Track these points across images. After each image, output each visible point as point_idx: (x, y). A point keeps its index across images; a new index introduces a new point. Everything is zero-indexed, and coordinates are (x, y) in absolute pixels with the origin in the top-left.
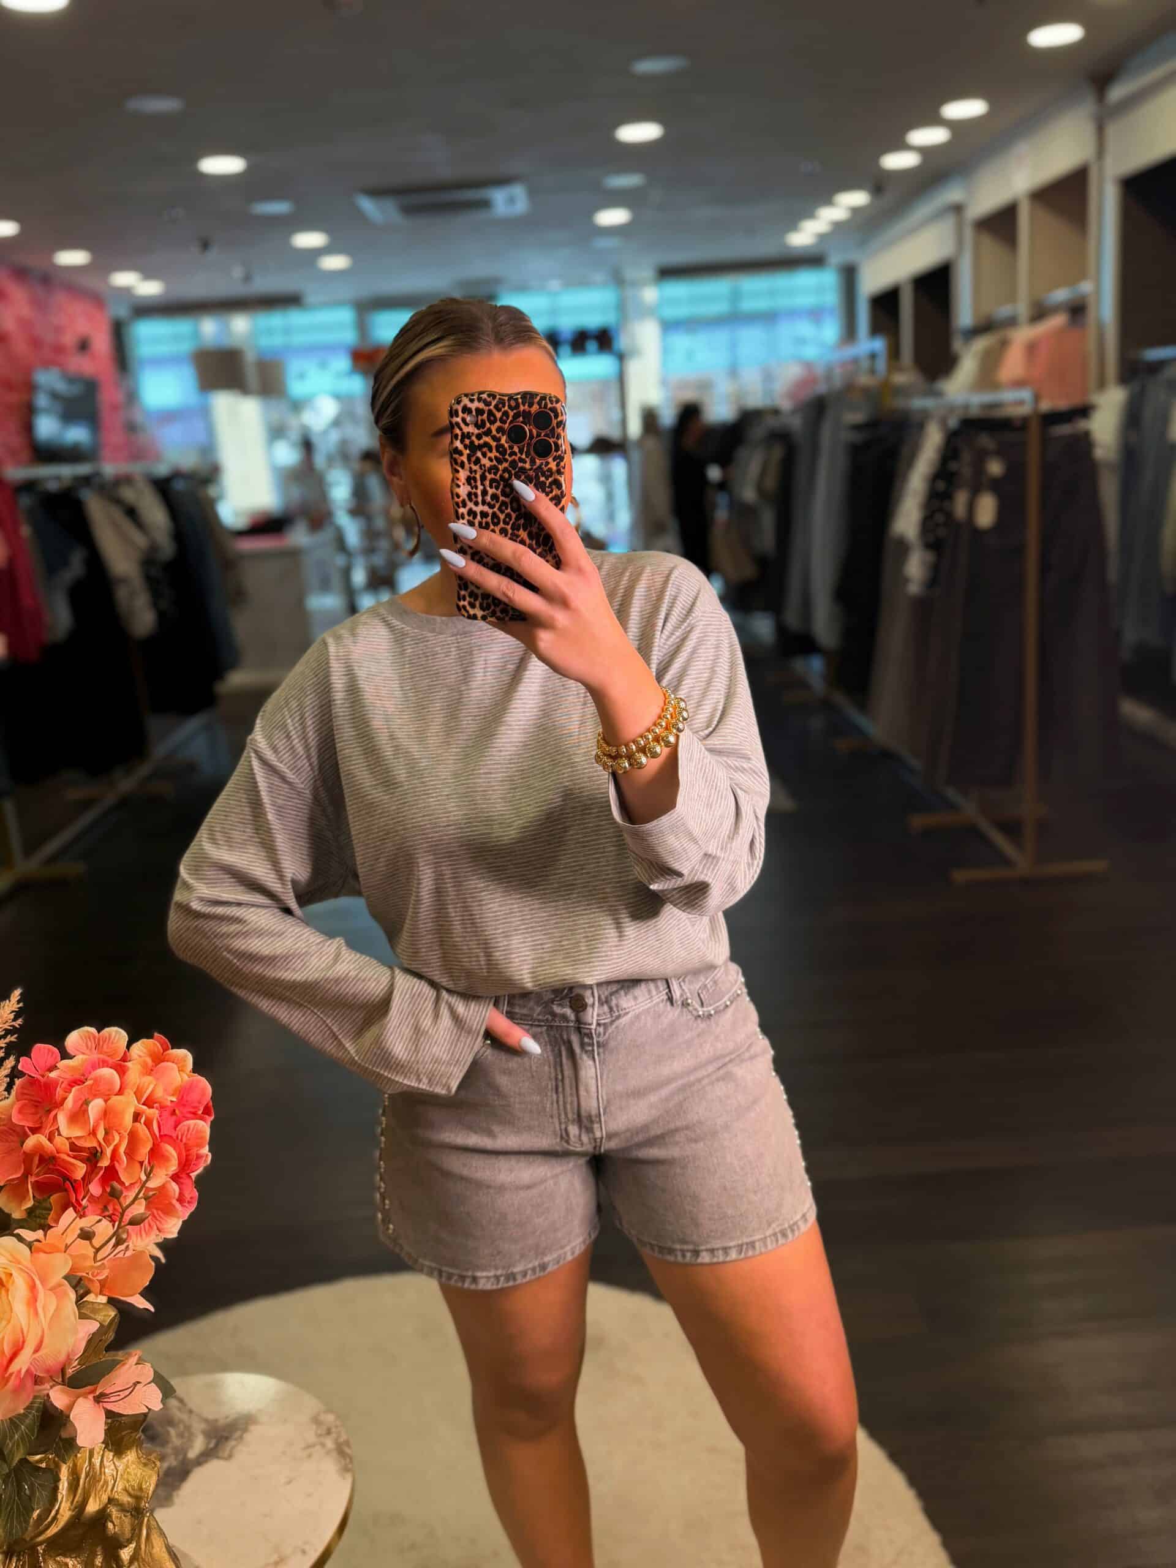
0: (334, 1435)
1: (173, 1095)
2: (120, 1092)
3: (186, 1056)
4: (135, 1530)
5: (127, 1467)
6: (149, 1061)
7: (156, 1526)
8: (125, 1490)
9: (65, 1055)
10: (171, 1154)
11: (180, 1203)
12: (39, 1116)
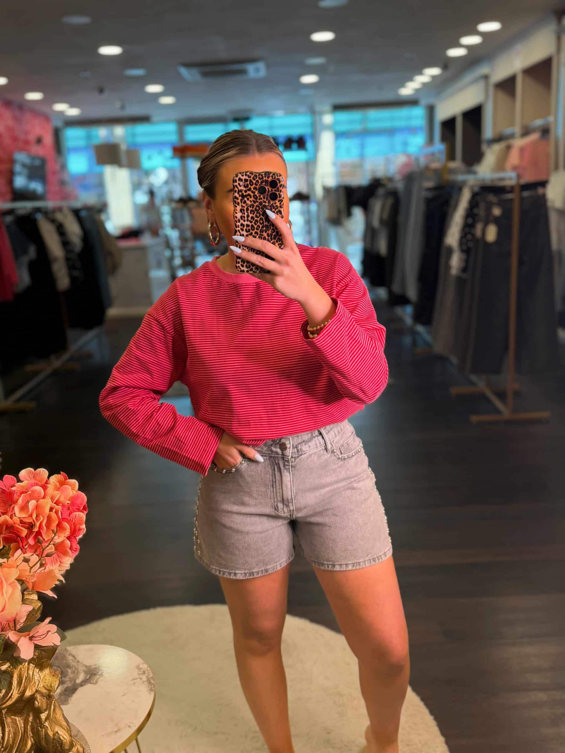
0: (146, 674)
1: (69, 500)
2: (44, 498)
3: (75, 483)
4: (48, 705)
5: (45, 676)
6: (58, 484)
7: (58, 705)
8: (44, 686)
9: (19, 481)
10: (66, 526)
11: (71, 550)
12: (6, 507)
